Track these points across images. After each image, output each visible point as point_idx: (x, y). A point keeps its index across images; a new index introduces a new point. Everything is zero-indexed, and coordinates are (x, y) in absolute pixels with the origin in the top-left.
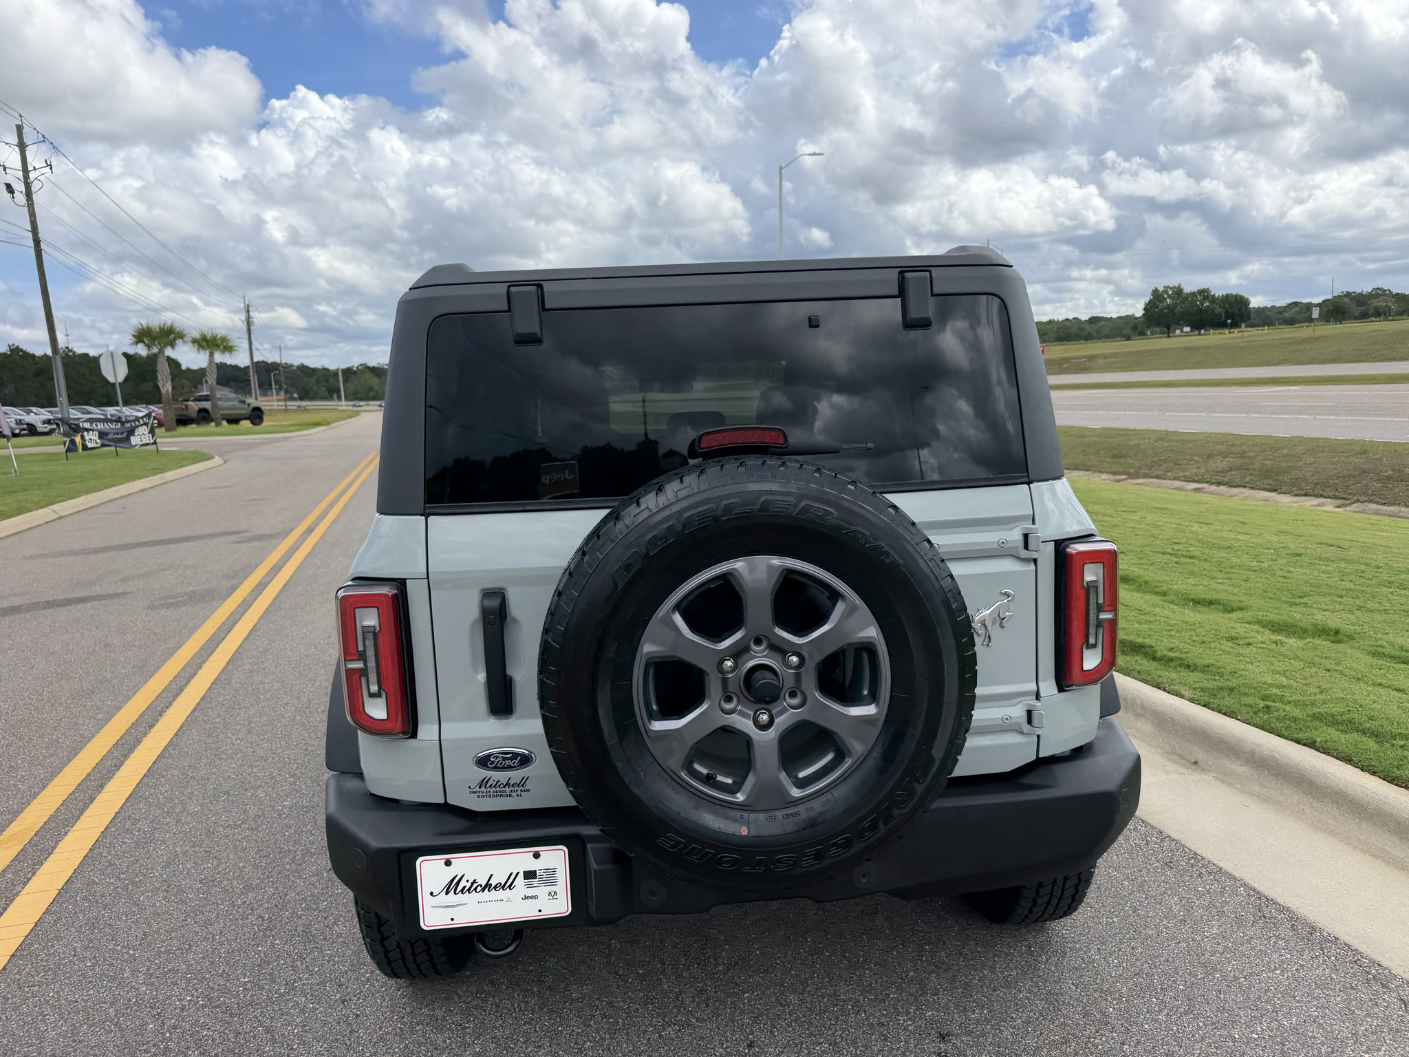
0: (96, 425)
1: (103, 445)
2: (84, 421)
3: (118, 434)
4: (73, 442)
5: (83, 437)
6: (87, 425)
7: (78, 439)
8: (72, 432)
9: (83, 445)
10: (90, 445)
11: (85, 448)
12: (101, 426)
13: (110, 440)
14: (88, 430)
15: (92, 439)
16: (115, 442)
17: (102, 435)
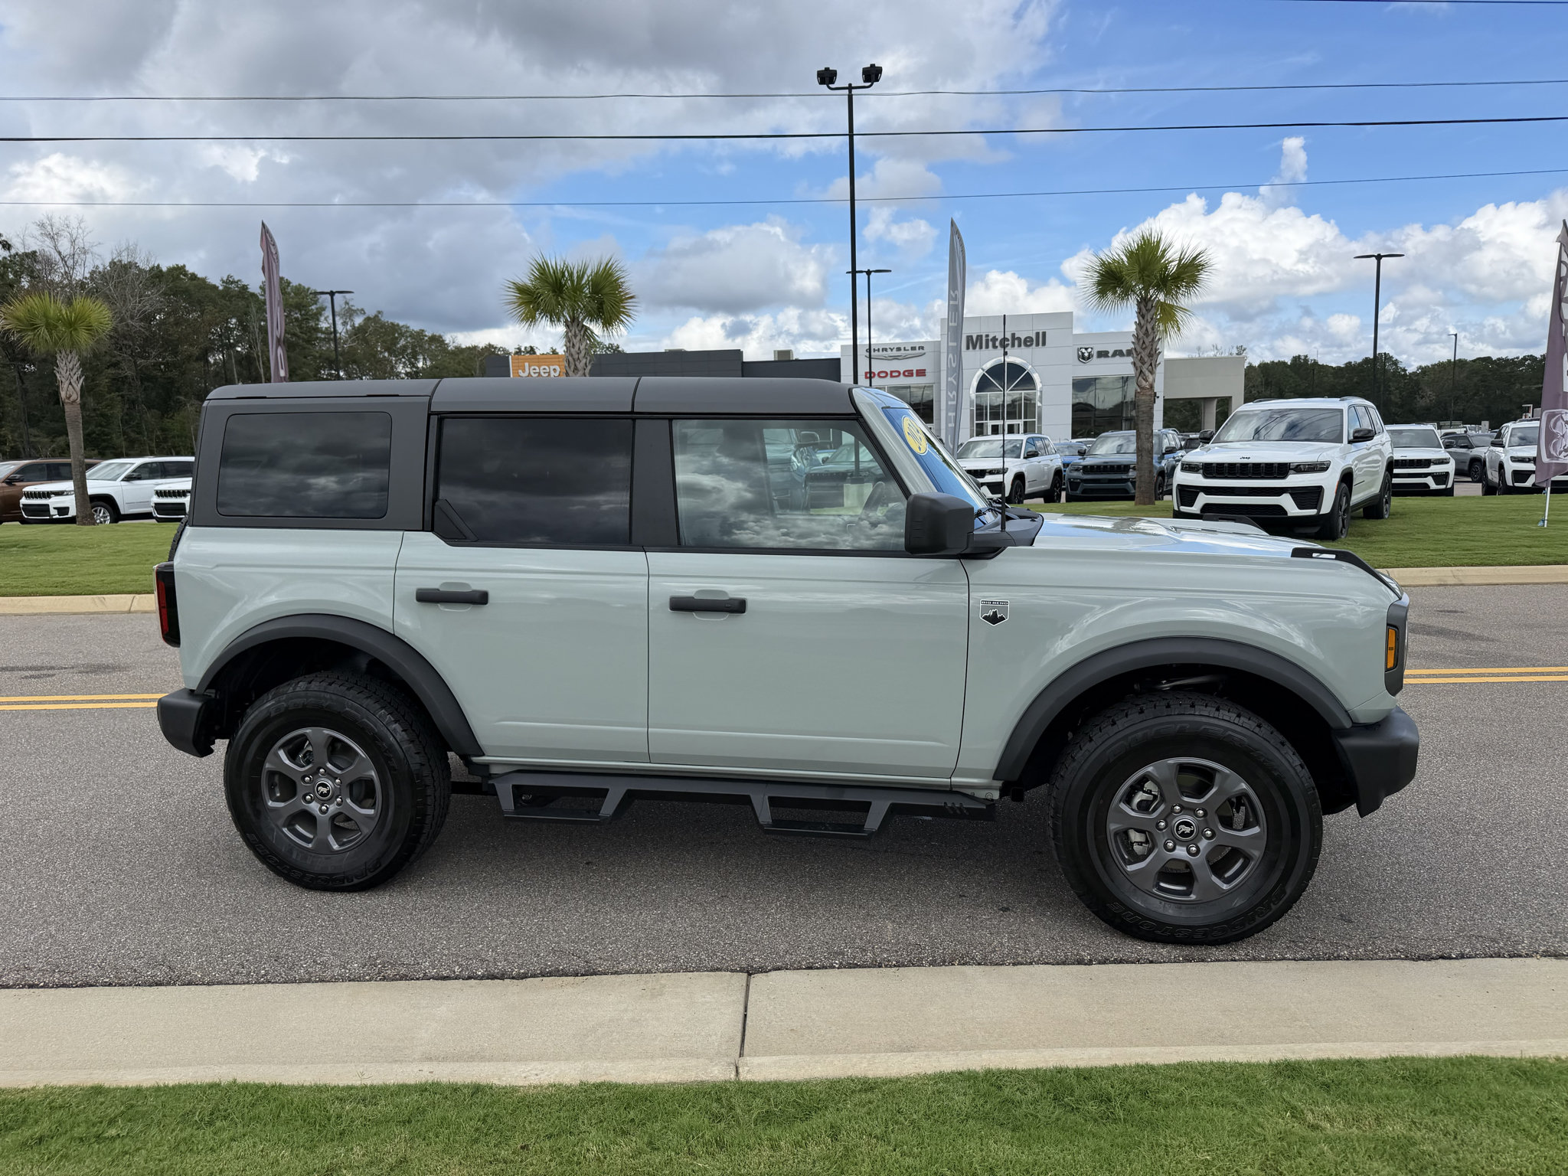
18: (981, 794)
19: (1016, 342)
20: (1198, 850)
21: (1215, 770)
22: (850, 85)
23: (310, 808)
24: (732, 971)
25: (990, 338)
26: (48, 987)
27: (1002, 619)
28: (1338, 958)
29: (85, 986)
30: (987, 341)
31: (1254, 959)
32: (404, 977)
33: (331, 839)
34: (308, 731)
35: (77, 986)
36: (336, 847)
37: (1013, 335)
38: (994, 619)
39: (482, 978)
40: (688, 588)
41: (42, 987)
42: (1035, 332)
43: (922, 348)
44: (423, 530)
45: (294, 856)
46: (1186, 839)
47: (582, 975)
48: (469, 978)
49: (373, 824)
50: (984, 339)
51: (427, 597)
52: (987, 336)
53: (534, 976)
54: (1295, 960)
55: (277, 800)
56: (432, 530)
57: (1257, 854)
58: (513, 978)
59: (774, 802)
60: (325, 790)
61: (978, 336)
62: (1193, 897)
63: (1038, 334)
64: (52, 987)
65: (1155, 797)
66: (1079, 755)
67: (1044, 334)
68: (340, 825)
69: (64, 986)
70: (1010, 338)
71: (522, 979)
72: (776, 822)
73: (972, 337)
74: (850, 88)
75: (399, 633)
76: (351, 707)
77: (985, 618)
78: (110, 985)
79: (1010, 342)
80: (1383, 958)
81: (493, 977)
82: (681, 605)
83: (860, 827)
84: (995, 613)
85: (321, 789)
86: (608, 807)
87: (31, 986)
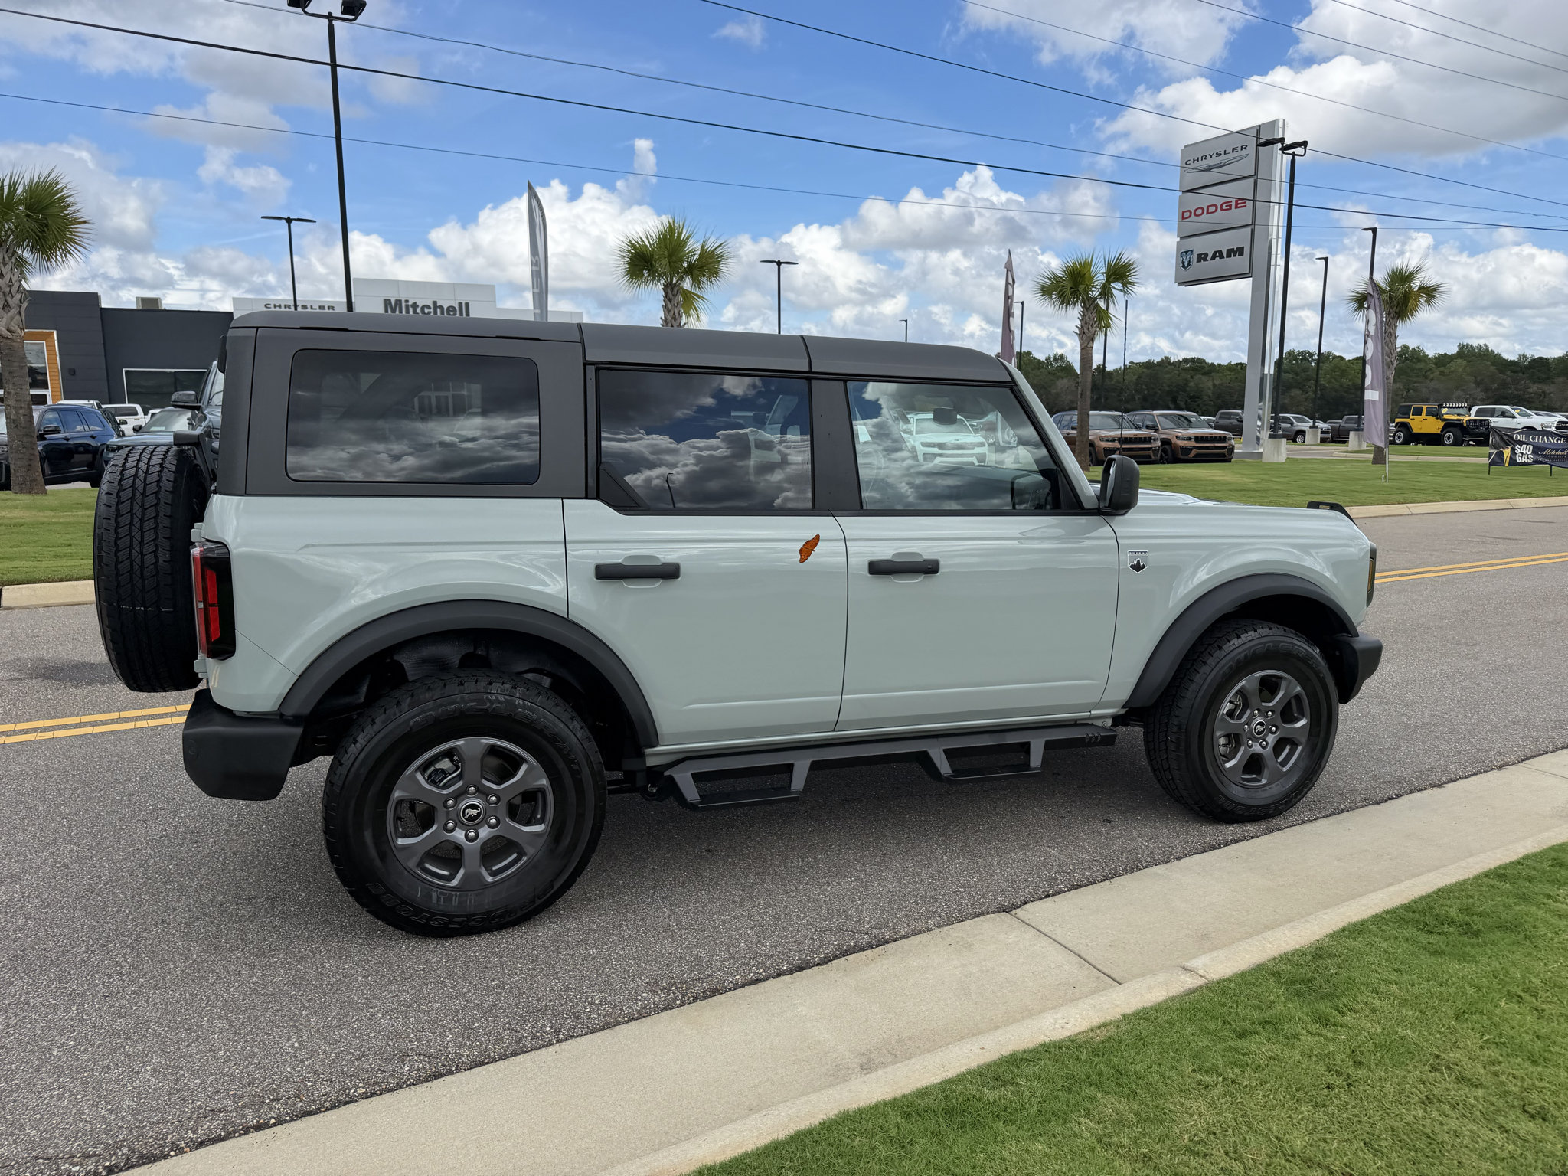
0: (1534, 439)
1: (1535, 462)
2: (1520, 433)
3: (1557, 450)
4: (1500, 455)
5: (1513, 450)
6: (1522, 438)
7: (1507, 452)
8: (1502, 444)
9: (1511, 458)
10: (1519, 460)
11: (1513, 462)
12: (1539, 440)
13: (1546, 456)
14: (1521, 443)
15: (1525, 453)
16: (1553, 459)
17: (1537, 450)
18: (1099, 723)
19: (439, 311)
20: (1267, 743)
21: (1280, 678)
22: (330, 14)
23: (455, 837)
24: (994, 912)
25: (410, 303)
26: (286, 1122)
27: (1144, 567)
28: (1342, 811)
29: (339, 1106)
30: (407, 307)
31: (1304, 822)
32: (715, 993)
33: (484, 872)
34: (460, 742)
35: (328, 1109)
36: (490, 879)
37: (435, 303)
38: (1138, 567)
39: (791, 972)
40: (885, 552)
41: (274, 1125)
42: (457, 302)
43: (333, 308)
44: (586, 498)
45: (434, 900)
46: (1260, 736)
47: (877, 946)
48: (779, 975)
49: (542, 841)
50: (404, 304)
51: (607, 573)
52: (407, 301)
53: (836, 957)
54: (1324, 817)
55: (404, 836)
56: (597, 498)
57: (1304, 740)
58: (818, 964)
59: (949, 754)
60: (474, 812)
61: (396, 301)
62: (1264, 781)
63: (460, 304)
64: (292, 1120)
65: (1237, 706)
66: (1198, 678)
67: (467, 305)
68: (493, 851)
69: (307, 1114)
70: (431, 305)
71: (827, 963)
72: (956, 772)
73: (390, 300)
74: (330, 17)
75: (575, 616)
76: (525, 707)
77: (1132, 567)
78: (373, 1094)
79: (432, 310)
80: (1363, 807)
81: (800, 969)
82: (877, 569)
83: (1026, 765)
84: (1138, 562)
85: (469, 812)
86: (798, 782)
87: (258, 1128)
